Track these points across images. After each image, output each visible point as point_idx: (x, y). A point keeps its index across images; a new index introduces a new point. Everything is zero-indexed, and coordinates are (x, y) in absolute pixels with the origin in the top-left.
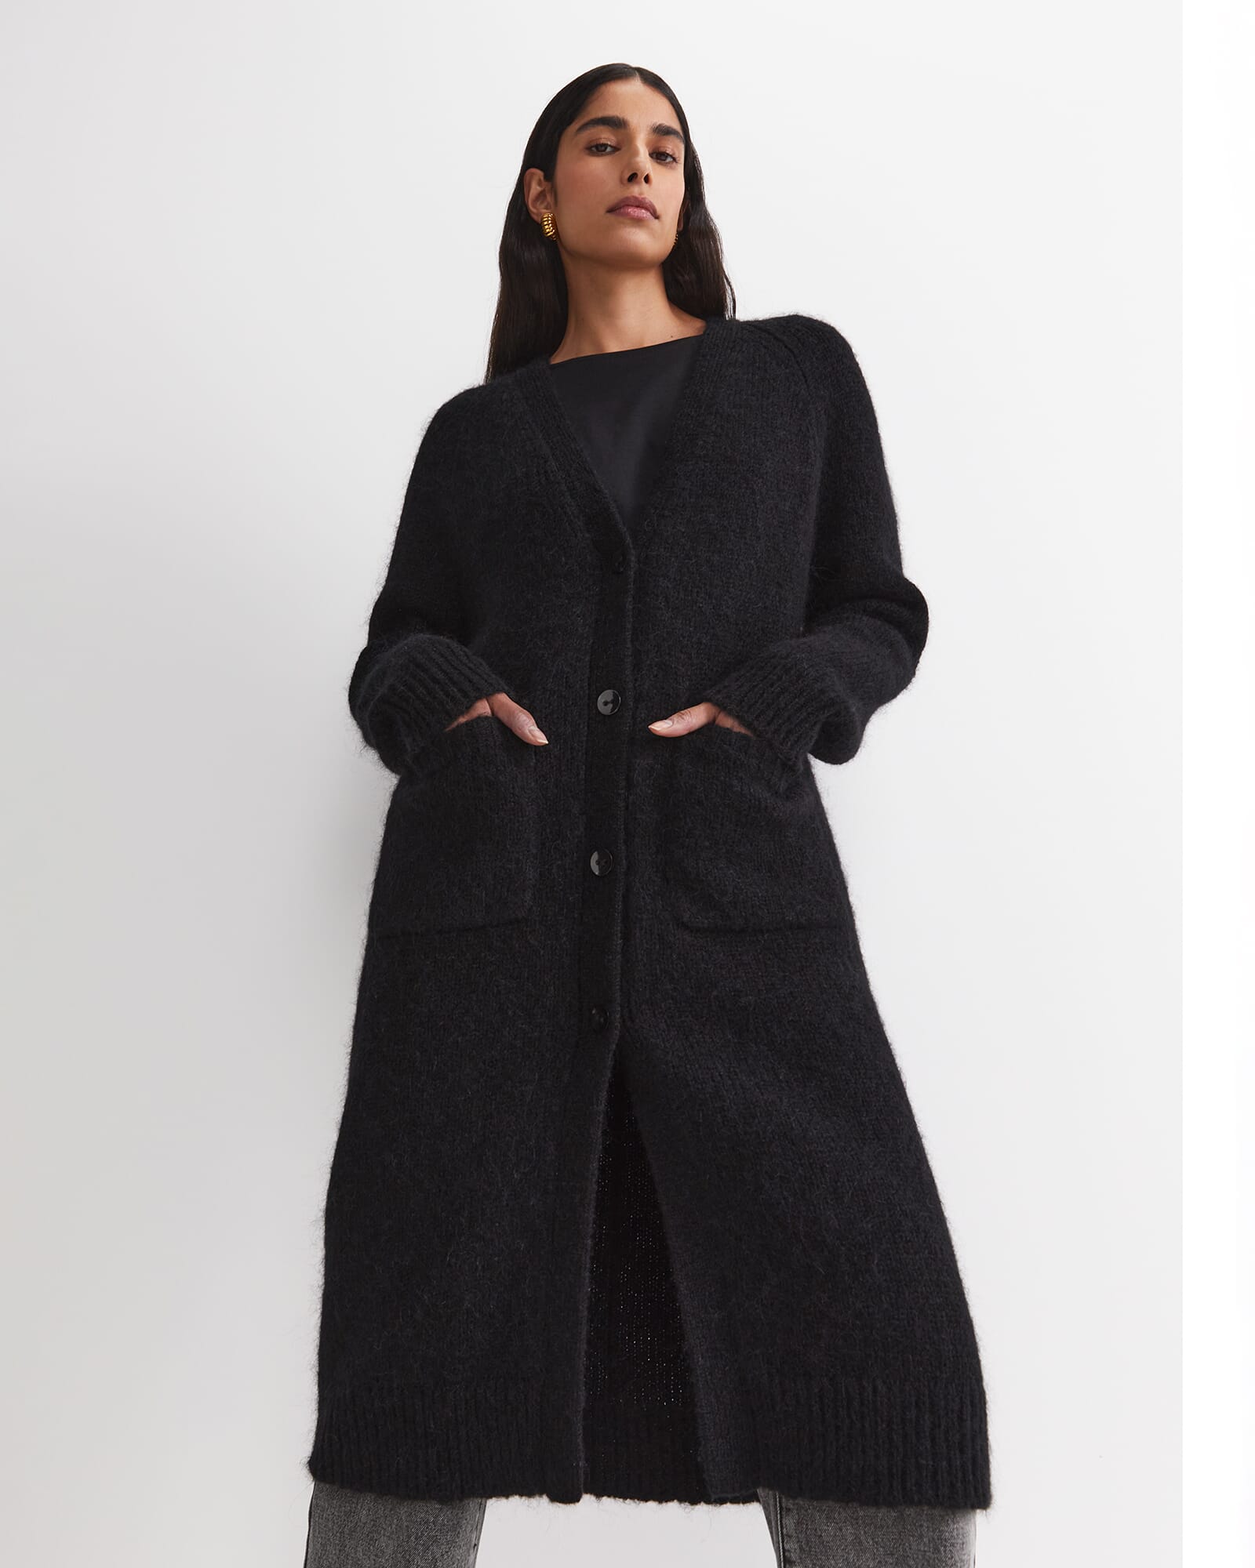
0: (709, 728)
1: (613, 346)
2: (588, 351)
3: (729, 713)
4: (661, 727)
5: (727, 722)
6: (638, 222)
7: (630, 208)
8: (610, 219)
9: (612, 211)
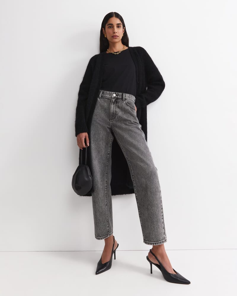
7: (114, 37)
8: (112, 38)
9: (112, 37)
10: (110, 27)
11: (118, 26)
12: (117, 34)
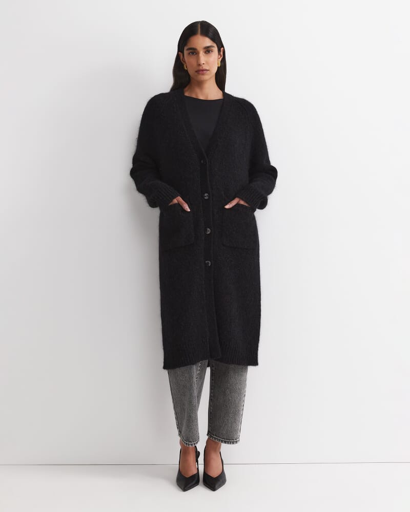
0: (238, 205)
1: (201, 98)
2: (194, 96)
3: (242, 200)
4: (227, 207)
5: (242, 202)
6: (203, 74)
7: (200, 71)
8: (196, 74)
9: (196, 72)
10: (193, 53)
11: (208, 50)
12: (205, 67)
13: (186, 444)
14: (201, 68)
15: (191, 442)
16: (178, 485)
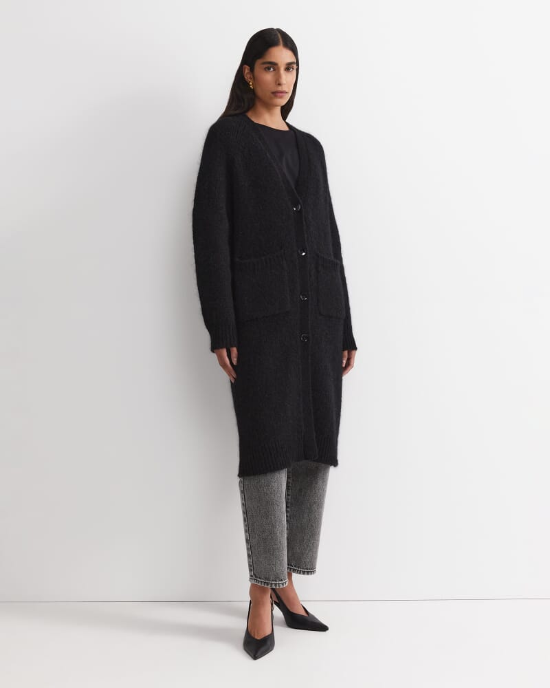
6: (281, 97)
7: (277, 93)
10: (270, 68)
11: (288, 67)
13: (275, 584)
14: (280, 89)
15: (282, 580)
16: (245, 650)
